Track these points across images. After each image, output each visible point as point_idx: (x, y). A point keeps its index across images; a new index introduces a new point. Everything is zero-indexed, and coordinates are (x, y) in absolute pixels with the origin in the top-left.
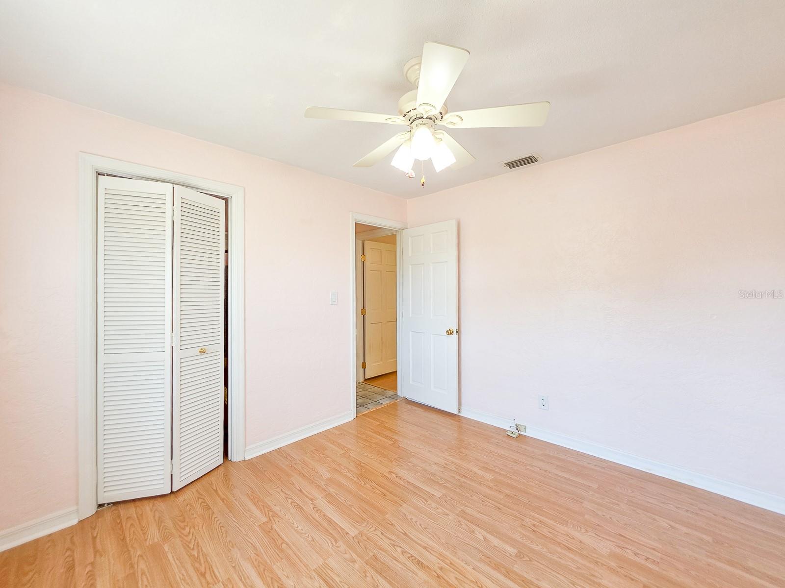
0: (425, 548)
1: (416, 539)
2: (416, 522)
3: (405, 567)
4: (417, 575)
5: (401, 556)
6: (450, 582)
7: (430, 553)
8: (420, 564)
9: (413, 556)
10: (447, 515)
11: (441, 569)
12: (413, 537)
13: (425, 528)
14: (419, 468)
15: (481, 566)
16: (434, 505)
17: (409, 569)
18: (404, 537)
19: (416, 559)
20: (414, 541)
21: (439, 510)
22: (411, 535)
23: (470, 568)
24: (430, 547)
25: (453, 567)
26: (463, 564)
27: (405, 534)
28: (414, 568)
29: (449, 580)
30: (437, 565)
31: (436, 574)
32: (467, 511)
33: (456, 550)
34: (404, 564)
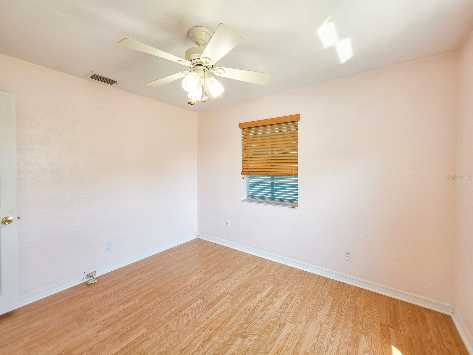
0: (195, 338)
1: (187, 344)
2: (170, 344)
3: (210, 348)
4: (216, 341)
5: (202, 351)
6: (219, 326)
7: (199, 335)
8: (207, 340)
9: (202, 344)
10: (168, 326)
11: (211, 330)
12: (186, 345)
13: (178, 338)
14: (95, 347)
15: (208, 313)
16: (155, 334)
17: (212, 346)
18: (184, 351)
19: (203, 343)
20: (188, 345)
21: (162, 330)
22: (184, 347)
23: (210, 318)
24: (195, 335)
25: (210, 324)
26: (207, 320)
27: (182, 351)
28: (210, 343)
29: (218, 327)
30: (208, 331)
31: (215, 332)
32: (167, 315)
33: (198, 322)
34: (208, 349)
